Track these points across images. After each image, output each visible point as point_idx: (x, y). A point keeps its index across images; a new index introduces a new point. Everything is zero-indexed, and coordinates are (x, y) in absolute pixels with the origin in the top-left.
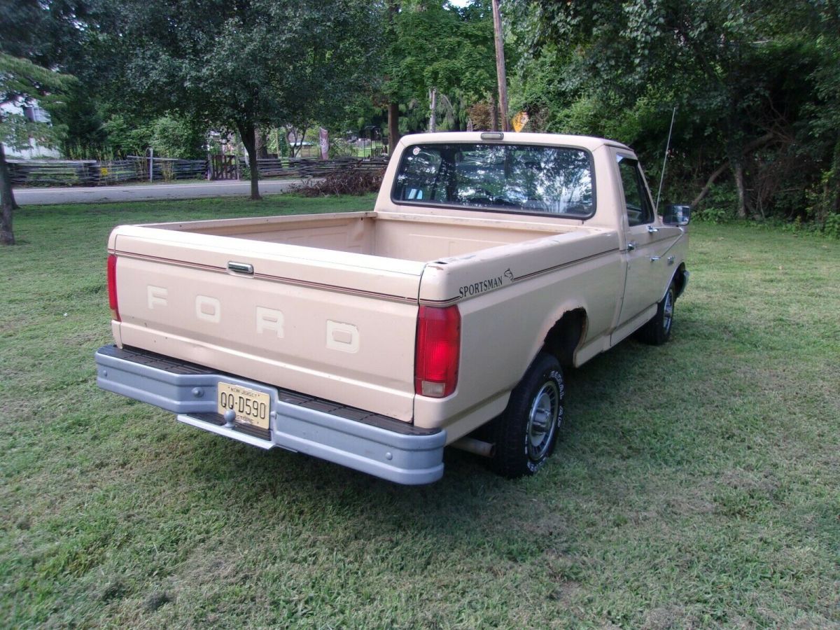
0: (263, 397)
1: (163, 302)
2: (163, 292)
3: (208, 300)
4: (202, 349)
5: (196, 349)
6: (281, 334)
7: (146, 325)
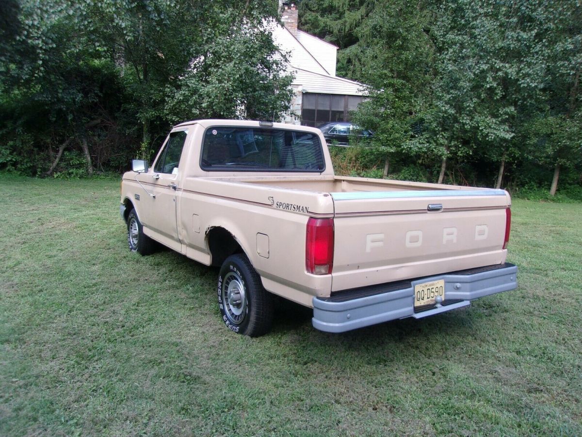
0: (440, 283)
1: (381, 244)
2: (381, 236)
3: (415, 233)
4: (403, 268)
5: (398, 270)
6: (455, 241)
7: (358, 268)
